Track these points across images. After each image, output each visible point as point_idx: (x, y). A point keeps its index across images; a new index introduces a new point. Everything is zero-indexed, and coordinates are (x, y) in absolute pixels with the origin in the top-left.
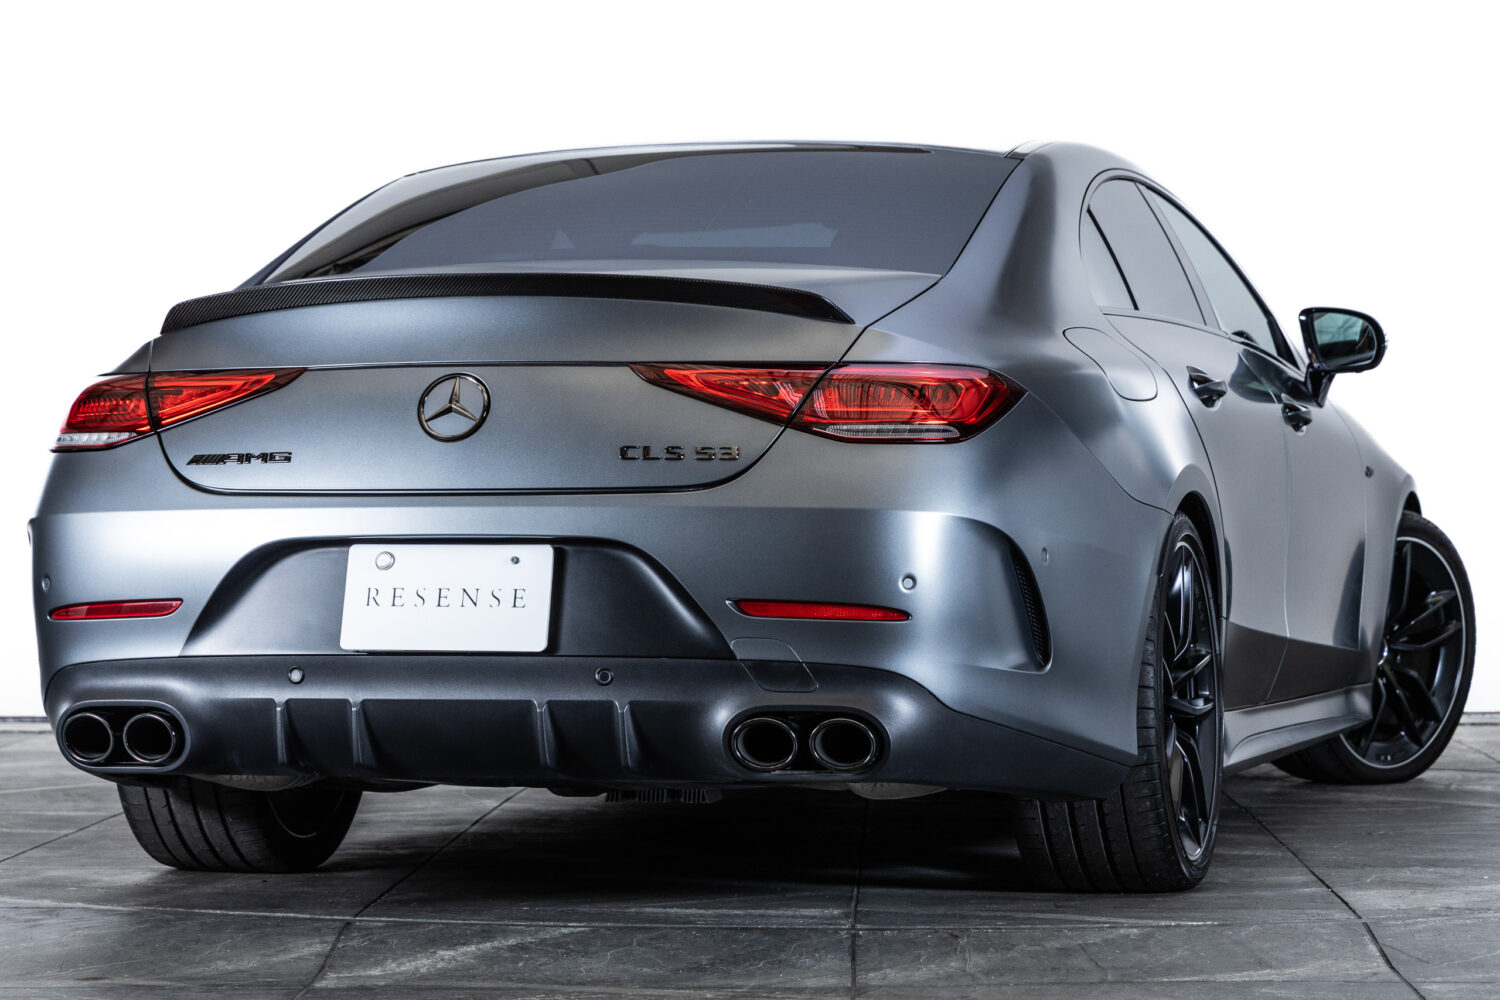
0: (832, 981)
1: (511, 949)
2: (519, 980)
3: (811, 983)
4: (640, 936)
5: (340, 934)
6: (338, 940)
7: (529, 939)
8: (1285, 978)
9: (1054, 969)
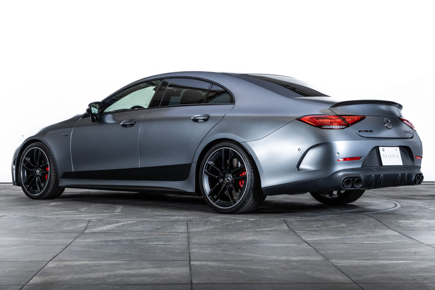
0: (184, 231)
1: (122, 225)
2: (124, 231)
3: (180, 231)
4: (146, 223)
5: (89, 222)
6: (88, 224)
7: (125, 223)
8: (269, 230)
9: (226, 228)
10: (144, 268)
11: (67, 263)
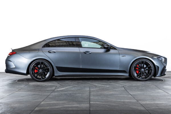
0: (88, 90)
2: (68, 90)
6: (56, 87)
7: (68, 87)
8: (118, 90)
10: (74, 104)
11: (48, 102)
